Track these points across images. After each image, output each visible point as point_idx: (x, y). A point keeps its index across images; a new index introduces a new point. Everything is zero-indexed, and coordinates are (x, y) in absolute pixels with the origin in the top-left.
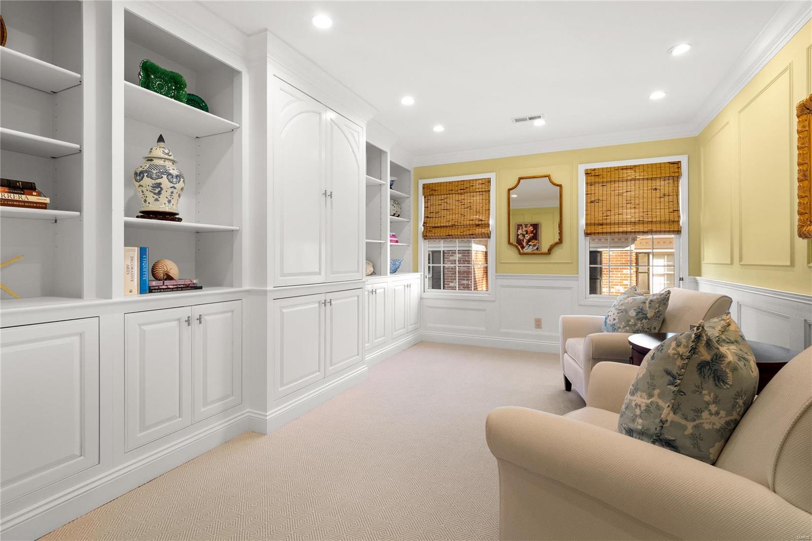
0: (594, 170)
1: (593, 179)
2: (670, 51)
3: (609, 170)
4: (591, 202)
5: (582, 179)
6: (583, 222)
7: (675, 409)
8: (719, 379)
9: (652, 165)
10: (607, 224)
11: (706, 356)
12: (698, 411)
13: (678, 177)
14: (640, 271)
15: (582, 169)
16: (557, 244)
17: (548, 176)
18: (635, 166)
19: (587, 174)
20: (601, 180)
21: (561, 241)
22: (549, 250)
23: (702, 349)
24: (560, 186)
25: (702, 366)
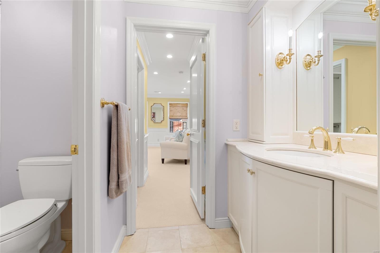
0: (171, 103)
1: (171, 106)
2: (183, 88)
3: (174, 104)
4: (171, 111)
5: (169, 105)
6: (169, 115)
7: (178, 139)
8: (182, 136)
9: (183, 104)
10: (174, 116)
11: (180, 134)
12: (180, 139)
13: (187, 107)
14: (184, 128)
15: (169, 103)
16: (163, 120)
17: (161, 104)
18: (179, 104)
19: (170, 104)
20: (172, 106)
21: (164, 120)
22: (161, 121)
23: (180, 133)
24: (164, 106)
25: (180, 135)
